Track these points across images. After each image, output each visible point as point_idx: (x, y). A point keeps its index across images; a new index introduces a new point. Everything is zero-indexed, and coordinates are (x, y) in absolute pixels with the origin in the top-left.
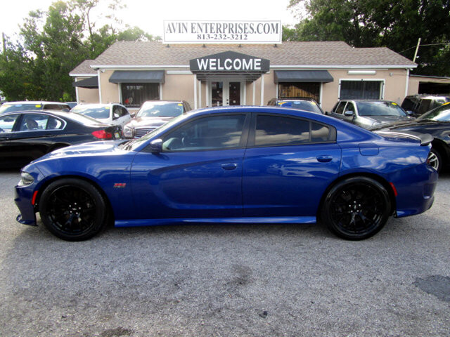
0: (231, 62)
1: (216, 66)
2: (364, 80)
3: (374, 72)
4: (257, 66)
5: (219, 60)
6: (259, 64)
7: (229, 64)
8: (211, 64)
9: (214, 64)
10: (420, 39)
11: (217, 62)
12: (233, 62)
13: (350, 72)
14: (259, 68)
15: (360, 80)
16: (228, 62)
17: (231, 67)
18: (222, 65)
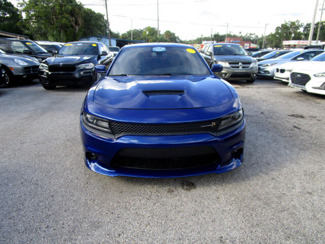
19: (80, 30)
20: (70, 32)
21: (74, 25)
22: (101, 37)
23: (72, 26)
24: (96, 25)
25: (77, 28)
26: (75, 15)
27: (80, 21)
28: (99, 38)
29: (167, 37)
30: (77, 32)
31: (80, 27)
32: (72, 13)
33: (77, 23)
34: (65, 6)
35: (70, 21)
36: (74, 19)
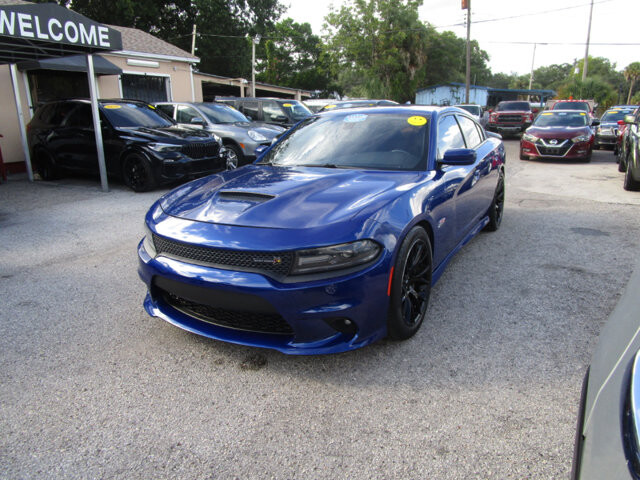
0: (60, 26)
1: (33, 30)
2: (148, 74)
3: (156, 64)
4: (104, 40)
5: (37, 18)
6: (106, 37)
7: (57, 30)
8: (22, 25)
9: (29, 26)
10: (195, 26)
11: (32, 22)
12: (63, 25)
13: (129, 61)
14: (108, 45)
15: (142, 73)
16: (54, 26)
17: (61, 35)
18: (45, 30)
19: (419, 75)
20: (400, 81)
21: (407, 65)
22: (458, 87)
23: (404, 69)
24: (451, 64)
25: (413, 72)
26: (412, 48)
27: (420, 58)
28: (455, 89)
29: (630, 78)
30: (412, 78)
31: (419, 69)
32: (406, 45)
33: (413, 63)
34: (396, 33)
35: (400, 60)
36: (408, 55)
